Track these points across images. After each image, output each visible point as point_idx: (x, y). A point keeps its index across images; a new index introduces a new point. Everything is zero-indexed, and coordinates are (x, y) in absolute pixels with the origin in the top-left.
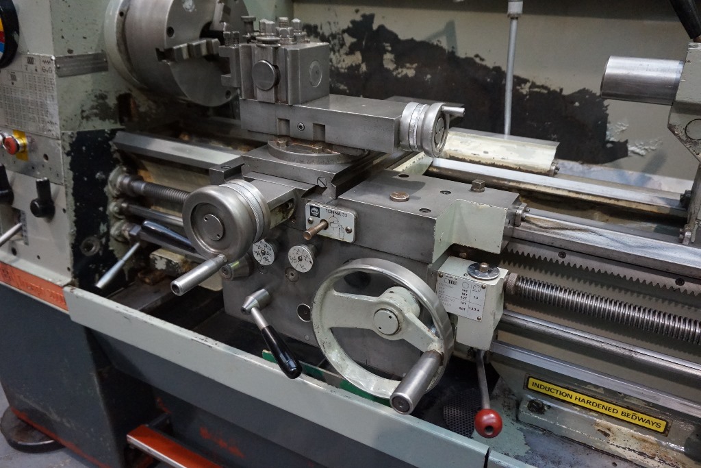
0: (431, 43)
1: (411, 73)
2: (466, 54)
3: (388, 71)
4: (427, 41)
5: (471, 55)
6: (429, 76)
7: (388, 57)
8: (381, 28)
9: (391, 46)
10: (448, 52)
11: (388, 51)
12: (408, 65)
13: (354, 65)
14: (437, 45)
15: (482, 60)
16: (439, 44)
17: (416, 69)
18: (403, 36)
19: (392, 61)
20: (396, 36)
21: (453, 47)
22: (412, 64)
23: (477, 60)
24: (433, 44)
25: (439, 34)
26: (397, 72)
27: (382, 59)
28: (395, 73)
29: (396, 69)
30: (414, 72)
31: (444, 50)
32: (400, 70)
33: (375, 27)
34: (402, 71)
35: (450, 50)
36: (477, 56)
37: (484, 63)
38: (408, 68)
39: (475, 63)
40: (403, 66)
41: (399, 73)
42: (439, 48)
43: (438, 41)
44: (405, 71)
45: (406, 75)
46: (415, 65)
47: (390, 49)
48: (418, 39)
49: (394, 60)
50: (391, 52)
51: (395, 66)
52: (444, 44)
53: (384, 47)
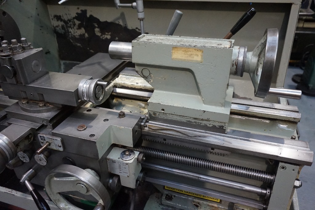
0: (115, 23)
2: (132, 27)
3: (98, 36)
4: (114, 22)
5: (135, 28)
6: (117, 38)
7: (97, 30)
8: (91, 16)
9: (97, 25)
10: (124, 27)
11: (96, 27)
12: (107, 33)
13: (82, 34)
14: (118, 24)
16: (119, 23)
17: (111, 35)
18: (102, 20)
19: (99, 32)
20: (99, 20)
21: (125, 25)
22: (108, 33)
23: (137, 30)
24: (116, 23)
25: (118, 19)
26: (102, 37)
27: (94, 31)
28: (101, 37)
29: (102, 35)
30: (110, 37)
31: (122, 26)
32: (103, 36)
33: (88, 16)
34: (104, 36)
35: (125, 26)
36: (137, 28)
37: (140, 31)
38: (107, 35)
40: (105, 34)
41: (103, 37)
42: (119, 25)
43: (118, 22)
44: (106, 36)
45: (107, 38)
46: (110, 33)
47: (97, 26)
48: (109, 21)
49: (100, 31)
50: (98, 27)
51: (101, 34)
52: (121, 23)
53: (94, 25)
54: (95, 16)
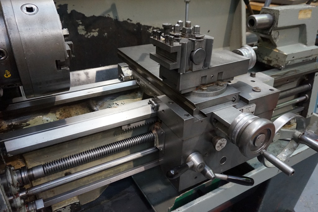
0: (104, 16)
1: (96, 34)
2: (123, 19)
3: (82, 35)
4: (102, 15)
5: (126, 19)
6: (106, 34)
7: (80, 28)
8: (73, 12)
9: (81, 22)
10: (114, 19)
11: (80, 24)
12: (93, 30)
14: (108, 17)
15: (131, 21)
16: (109, 16)
17: (98, 32)
18: (88, 14)
19: (83, 30)
20: (83, 15)
21: (116, 17)
22: (95, 29)
23: (129, 21)
24: (106, 17)
25: (109, 11)
26: (87, 35)
27: (77, 30)
28: (86, 36)
29: (87, 33)
31: (112, 19)
32: (89, 34)
33: (69, 12)
34: (90, 34)
35: (115, 18)
36: (128, 19)
37: (132, 22)
38: (94, 32)
39: (128, 23)
40: (91, 31)
41: (89, 36)
42: (109, 18)
43: (108, 15)
44: (92, 34)
45: (93, 36)
46: (97, 30)
47: (81, 23)
48: (97, 14)
49: (84, 29)
50: (82, 25)
51: (86, 32)
52: (112, 16)
53: (77, 22)
54: (79, 11)
